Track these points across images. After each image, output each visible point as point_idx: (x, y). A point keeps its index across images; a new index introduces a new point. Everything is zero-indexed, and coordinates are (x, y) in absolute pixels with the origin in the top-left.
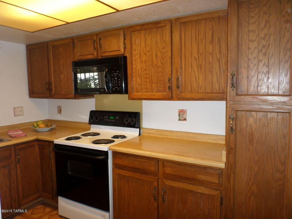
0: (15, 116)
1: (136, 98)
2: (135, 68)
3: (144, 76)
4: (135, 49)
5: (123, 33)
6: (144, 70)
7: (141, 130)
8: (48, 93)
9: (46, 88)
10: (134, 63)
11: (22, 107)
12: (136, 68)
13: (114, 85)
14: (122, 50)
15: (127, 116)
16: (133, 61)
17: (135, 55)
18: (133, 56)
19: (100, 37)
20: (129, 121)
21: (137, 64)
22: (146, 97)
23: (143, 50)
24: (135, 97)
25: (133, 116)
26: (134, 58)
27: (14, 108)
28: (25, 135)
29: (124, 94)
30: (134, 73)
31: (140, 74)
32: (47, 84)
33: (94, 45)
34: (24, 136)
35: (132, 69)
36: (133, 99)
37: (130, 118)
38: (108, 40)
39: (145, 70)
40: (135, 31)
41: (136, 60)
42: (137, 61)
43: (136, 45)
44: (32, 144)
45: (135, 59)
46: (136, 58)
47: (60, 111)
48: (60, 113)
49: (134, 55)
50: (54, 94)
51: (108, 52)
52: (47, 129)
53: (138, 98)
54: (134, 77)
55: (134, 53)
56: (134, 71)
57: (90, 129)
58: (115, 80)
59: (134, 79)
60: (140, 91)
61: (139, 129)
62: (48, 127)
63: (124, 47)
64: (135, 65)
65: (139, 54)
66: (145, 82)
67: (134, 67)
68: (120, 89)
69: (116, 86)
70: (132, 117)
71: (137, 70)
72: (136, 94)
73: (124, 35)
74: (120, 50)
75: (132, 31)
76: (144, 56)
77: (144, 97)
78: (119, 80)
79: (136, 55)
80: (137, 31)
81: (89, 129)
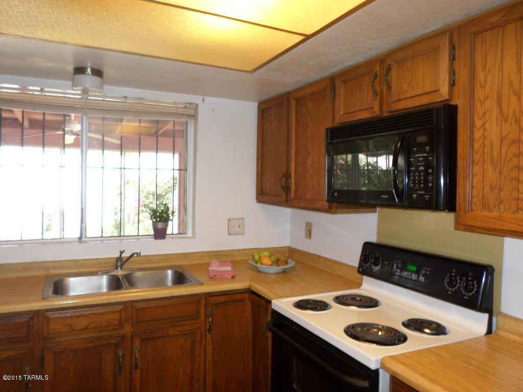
0: (229, 234)
1: (478, 227)
2: (480, 138)
3: (510, 160)
4: (483, 82)
5: (447, 41)
6: (511, 144)
7: (494, 319)
8: (284, 195)
9: (282, 185)
10: (478, 123)
11: (243, 219)
12: (484, 137)
13: (414, 186)
14: (444, 90)
15: (454, 270)
16: (476, 117)
17: (482, 99)
18: (478, 104)
19: (389, 65)
20: (459, 288)
21: (487, 126)
22: (514, 227)
23: (511, 83)
24: (476, 224)
25: (471, 274)
26: (479, 109)
27: (229, 220)
28: (233, 277)
29: (444, 210)
30: (477, 153)
31: (495, 156)
32: (284, 177)
33: (373, 86)
34: (230, 277)
35: (472, 140)
36: (469, 228)
37: (461, 279)
38: (408, 68)
39: (517, 142)
40: (484, 31)
41: (485, 114)
42: (487, 117)
43: (487, 68)
44: (239, 297)
45: (481, 112)
46: (486, 109)
47: (309, 234)
48: (308, 237)
49: (480, 101)
50: (293, 199)
51: (406, 98)
52: (275, 269)
53: (486, 225)
54: (477, 164)
55: (480, 94)
56: (477, 146)
57: (361, 285)
58: (420, 172)
59: (476, 169)
60: (495, 206)
61: (486, 316)
62: (278, 265)
63: (450, 81)
64: (481, 128)
65: (495, 96)
66: (512, 179)
67: (478, 134)
68: (431, 196)
69: (421, 189)
70: (467, 276)
71: (487, 142)
72: (480, 214)
73: (453, 48)
74: (438, 90)
75: (475, 34)
76: (514, 99)
77: (506, 226)
78: (430, 171)
79: (485, 99)
80: (492, 28)
81: (359, 285)
